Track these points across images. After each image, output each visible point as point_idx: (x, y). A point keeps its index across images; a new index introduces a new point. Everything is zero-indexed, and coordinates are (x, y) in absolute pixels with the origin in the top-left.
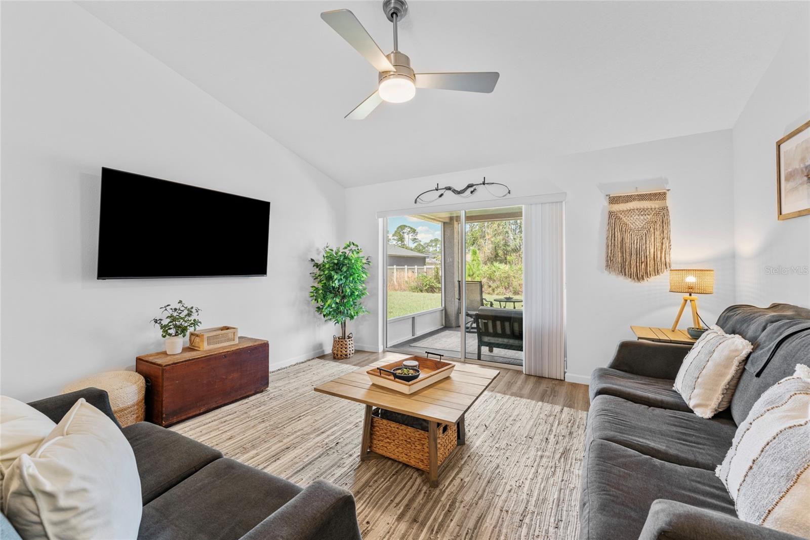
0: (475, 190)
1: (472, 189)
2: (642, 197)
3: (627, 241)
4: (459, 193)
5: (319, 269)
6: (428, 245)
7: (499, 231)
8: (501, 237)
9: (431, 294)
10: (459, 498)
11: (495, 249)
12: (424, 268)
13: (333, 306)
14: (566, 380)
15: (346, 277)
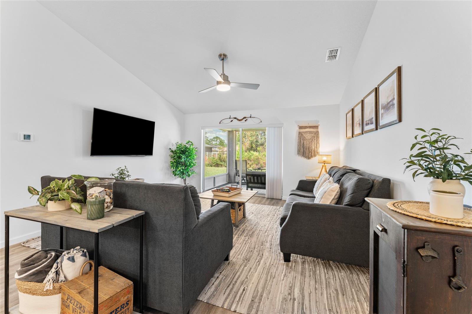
0: (247, 120)
1: (245, 119)
2: (310, 127)
3: (305, 144)
4: (240, 120)
5: (173, 153)
6: (212, 140)
7: (253, 134)
8: (254, 137)
9: (217, 168)
10: (246, 229)
11: (251, 144)
12: (211, 154)
13: (181, 170)
14: (282, 199)
15: (187, 157)
